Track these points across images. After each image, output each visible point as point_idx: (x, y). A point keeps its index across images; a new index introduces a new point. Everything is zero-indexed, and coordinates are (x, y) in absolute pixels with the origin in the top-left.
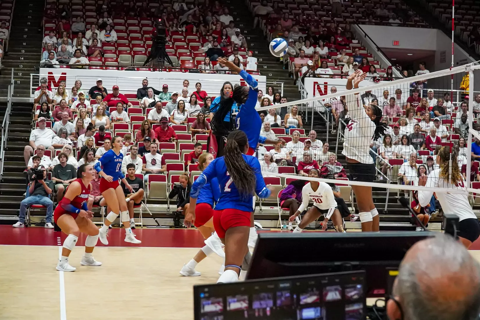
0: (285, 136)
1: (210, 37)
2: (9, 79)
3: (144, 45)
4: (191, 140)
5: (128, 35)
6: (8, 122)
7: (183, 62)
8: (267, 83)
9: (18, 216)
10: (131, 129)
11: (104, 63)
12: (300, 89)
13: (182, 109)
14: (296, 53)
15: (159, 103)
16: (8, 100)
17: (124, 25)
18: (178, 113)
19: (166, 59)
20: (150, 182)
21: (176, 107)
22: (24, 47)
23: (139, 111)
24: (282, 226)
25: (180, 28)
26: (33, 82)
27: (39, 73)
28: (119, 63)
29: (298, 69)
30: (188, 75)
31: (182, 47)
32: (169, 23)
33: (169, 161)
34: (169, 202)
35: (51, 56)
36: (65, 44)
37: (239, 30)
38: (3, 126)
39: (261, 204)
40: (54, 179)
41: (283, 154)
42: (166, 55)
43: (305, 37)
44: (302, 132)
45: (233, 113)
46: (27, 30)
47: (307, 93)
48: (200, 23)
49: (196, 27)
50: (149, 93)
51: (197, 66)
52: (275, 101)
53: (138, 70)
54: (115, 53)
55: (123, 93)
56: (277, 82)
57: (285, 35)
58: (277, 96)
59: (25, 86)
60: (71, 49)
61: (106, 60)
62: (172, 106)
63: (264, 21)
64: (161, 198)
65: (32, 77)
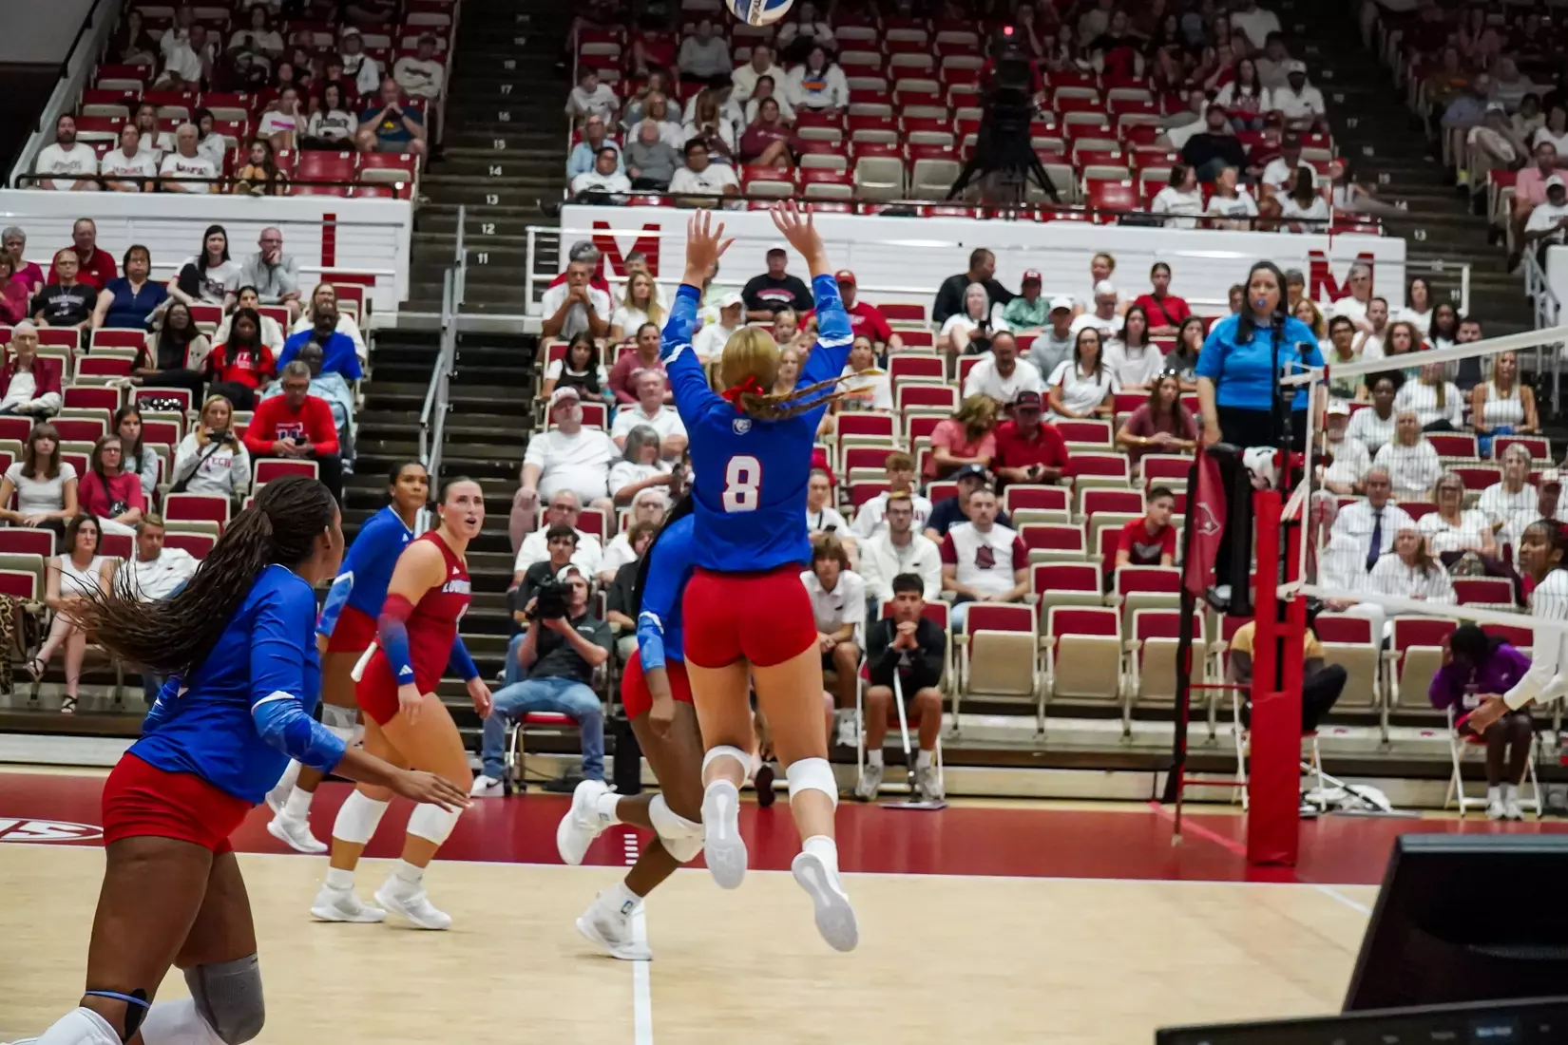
0: (1473, 463)
1: (1197, 94)
2: (449, 248)
3: (950, 121)
4: (1127, 478)
5: (892, 85)
6: (443, 406)
7: (1096, 185)
8: (1408, 268)
9: (478, 754)
10: (903, 432)
11: (800, 187)
12: (1533, 287)
13: (1090, 360)
14: (1517, 154)
15: (1006, 338)
16: (445, 323)
17: (875, 48)
18: (1078, 377)
19: (1031, 173)
20: (971, 631)
21: (1071, 353)
22: (502, 129)
23: (931, 368)
24: (1465, 802)
25: (1084, 59)
26: (537, 258)
27: (558, 225)
28: (855, 188)
29: (1520, 210)
30: (1113, 236)
31: (1092, 131)
32: (1041, 41)
33: (1044, 557)
34: (1042, 709)
35: (604, 163)
36: (658, 118)
37: (1301, 67)
38: (424, 418)
39: (1385, 719)
40: (618, 620)
41: (1468, 532)
42: (1031, 160)
43: (1548, 96)
44: (1537, 450)
45: (1283, 375)
46: (511, 64)
47: (1558, 307)
48: (1159, 40)
49: (1146, 55)
50: (971, 300)
51: (1147, 203)
52: (1435, 332)
53: (928, 212)
54: (841, 151)
55: (875, 301)
56: (1445, 260)
57: (1478, 88)
58: (1442, 314)
59: (507, 271)
60: (675, 134)
61: (808, 175)
62: (1055, 349)
63: (1397, 35)
64: (1013, 695)
65: (531, 240)
